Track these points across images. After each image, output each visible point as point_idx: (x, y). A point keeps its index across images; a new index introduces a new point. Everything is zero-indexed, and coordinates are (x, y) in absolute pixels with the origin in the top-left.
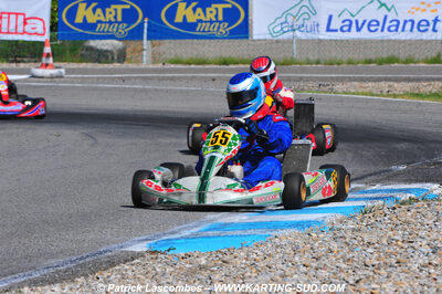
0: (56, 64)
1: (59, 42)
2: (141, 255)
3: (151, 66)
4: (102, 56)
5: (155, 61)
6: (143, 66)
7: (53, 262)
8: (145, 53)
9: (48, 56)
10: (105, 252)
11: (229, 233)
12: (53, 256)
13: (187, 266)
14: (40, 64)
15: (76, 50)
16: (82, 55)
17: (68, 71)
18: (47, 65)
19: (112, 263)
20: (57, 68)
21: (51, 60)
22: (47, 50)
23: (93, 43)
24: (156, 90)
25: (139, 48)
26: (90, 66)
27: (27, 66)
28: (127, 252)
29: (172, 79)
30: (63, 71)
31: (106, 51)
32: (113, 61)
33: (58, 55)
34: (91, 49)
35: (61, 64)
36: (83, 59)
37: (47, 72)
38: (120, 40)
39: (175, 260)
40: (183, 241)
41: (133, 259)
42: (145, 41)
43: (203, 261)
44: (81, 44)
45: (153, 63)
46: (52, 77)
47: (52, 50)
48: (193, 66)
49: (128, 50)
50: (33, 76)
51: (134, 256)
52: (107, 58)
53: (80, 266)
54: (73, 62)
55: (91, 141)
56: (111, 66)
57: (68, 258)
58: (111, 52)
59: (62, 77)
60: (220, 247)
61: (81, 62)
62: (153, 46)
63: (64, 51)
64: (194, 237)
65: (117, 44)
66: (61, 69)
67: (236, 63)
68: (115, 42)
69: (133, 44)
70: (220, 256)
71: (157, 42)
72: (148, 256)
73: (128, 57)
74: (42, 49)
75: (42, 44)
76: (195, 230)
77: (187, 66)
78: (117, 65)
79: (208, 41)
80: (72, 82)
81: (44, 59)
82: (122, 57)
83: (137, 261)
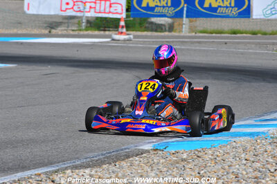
0: (128, 32)
1: (131, 19)
2: (148, 151)
3: (188, 34)
4: (159, 28)
6: (182, 34)
7: (91, 155)
8: (184, 26)
9: (123, 27)
10: (125, 149)
12: (91, 151)
13: (175, 159)
14: (117, 32)
15: (142, 23)
16: (145, 27)
17: (135, 37)
18: (122, 33)
19: (128, 156)
20: (128, 34)
21: (124, 30)
22: (122, 23)
23: (154, 20)
24: (188, 49)
25: (181, 23)
26: (149, 33)
27: (110, 33)
28: (139, 149)
29: (199, 42)
30: (131, 36)
31: (162, 25)
32: (165, 31)
34: (152, 23)
35: (131, 32)
36: (147, 29)
37: (122, 37)
38: (170, 17)
39: (168, 155)
41: (142, 154)
42: (185, 19)
43: (185, 156)
44: (145, 20)
45: (190, 32)
46: (125, 40)
47: (126, 23)
48: (214, 35)
49: (176, 24)
50: (113, 40)
51: (143, 152)
52: (162, 29)
53: (107, 158)
56: (162, 34)
57: (100, 153)
58: (164, 25)
59: (131, 40)
62: (190, 21)
63: (135, 24)
65: (169, 20)
66: (131, 35)
67: (242, 33)
68: (166, 19)
69: (178, 21)
70: (197, 153)
72: (152, 152)
73: (175, 28)
74: (119, 23)
75: (119, 20)
77: (210, 35)
78: (167, 33)
79: (224, 19)
80: (137, 44)
81: (120, 30)
82: (171, 28)
83: (144, 155)
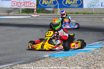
1: (38, 9)
2: (47, 57)
4: (49, 12)
6: (58, 14)
8: (58, 11)
9: (35, 12)
10: (39, 57)
12: (26, 58)
13: (57, 60)
17: (40, 15)
18: (35, 14)
19: (39, 59)
20: (37, 15)
21: (36, 13)
22: (35, 10)
23: (47, 9)
26: (45, 14)
28: (44, 57)
30: (39, 15)
31: (50, 11)
33: (38, 12)
34: (46, 10)
35: (39, 14)
36: (44, 13)
37: (35, 16)
39: (54, 59)
43: (61, 59)
44: (44, 9)
46: (36, 17)
47: (36, 10)
48: (69, 14)
49: (55, 10)
50: (32, 17)
51: (45, 58)
52: (50, 12)
53: (32, 60)
55: (42, 32)
56: (50, 14)
57: (29, 58)
59: (39, 17)
60: (65, 56)
62: (60, 10)
63: (40, 11)
65: (53, 9)
67: (80, 14)
68: (52, 9)
70: (65, 58)
73: (55, 12)
75: (34, 9)
78: (52, 14)
80: (41, 18)
81: (34, 13)
82: (53, 12)
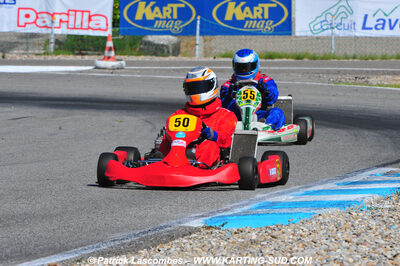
0: (118, 57)
1: (120, 37)
2: (197, 230)
3: (204, 59)
4: (158, 50)
5: (206, 54)
6: (196, 59)
7: (118, 235)
8: (197, 47)
9: (110, 49)
10: (166, 227)
11: (277, 211)
12: (118, 230)
13: (240, 240)
14: (102, 57)
15: (134, 44)
16: (141, 49)
17: (129, 63)
18: (109, 58)
19: (171, 237)
20: (118, 60)
21: (113, 53)
22: (110, 44)
23: (150, 38)
25: (192, 43)
26: (147, 58)
27: (92, 58)
28: (185, 227)
29: (221, 71)
30: (123, 63)
31: (163, 45)
32: (168, 54)
33: (119, 48)
34: (149, 43)
35: (122, 57)
36: (142, 52)
37: (109, 64)
38: (175, 35)
39: (228, 235)
40: (235, 217)
41: (190, 234)
42: (198, 36)
43: (254, 236)
45: (205, 57)
46: (113, 69)
47: (114, 44)
49: (182, 45)
50: (97, 68)
51: (191, 231)
52: (163, 51)
54: (132, 55)
56: (167, 59)
57: (132, 233)
58: (167, 47)
59: (123, 68)
60: (269, 224)
61: (140, 55)
62: (205, 41)
63: (124, 45)
64: (246, 214)
66: (123, 61)
67: (280, 57)
68: (171, 37)
69: (186, 39)
70: (270, 231)
71: (208, 37)
72: (204, 231)
73: (182, 50)
74: (105, 44)
75: (105, 39)
76: (246, 208)
78: (172, 58)
79: (254, 37)
80: (132, 73)
81: (106, 52)
82: (176, 50)
83: (194, 235)
